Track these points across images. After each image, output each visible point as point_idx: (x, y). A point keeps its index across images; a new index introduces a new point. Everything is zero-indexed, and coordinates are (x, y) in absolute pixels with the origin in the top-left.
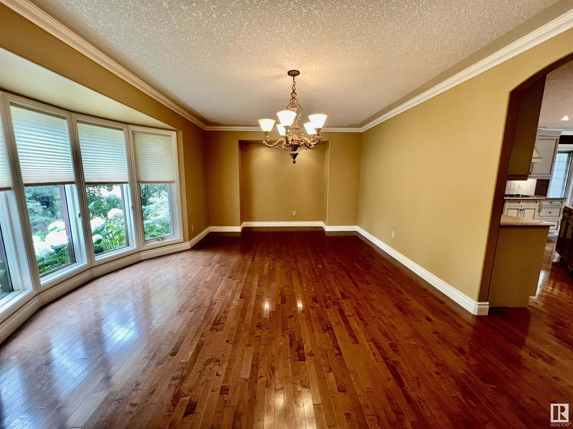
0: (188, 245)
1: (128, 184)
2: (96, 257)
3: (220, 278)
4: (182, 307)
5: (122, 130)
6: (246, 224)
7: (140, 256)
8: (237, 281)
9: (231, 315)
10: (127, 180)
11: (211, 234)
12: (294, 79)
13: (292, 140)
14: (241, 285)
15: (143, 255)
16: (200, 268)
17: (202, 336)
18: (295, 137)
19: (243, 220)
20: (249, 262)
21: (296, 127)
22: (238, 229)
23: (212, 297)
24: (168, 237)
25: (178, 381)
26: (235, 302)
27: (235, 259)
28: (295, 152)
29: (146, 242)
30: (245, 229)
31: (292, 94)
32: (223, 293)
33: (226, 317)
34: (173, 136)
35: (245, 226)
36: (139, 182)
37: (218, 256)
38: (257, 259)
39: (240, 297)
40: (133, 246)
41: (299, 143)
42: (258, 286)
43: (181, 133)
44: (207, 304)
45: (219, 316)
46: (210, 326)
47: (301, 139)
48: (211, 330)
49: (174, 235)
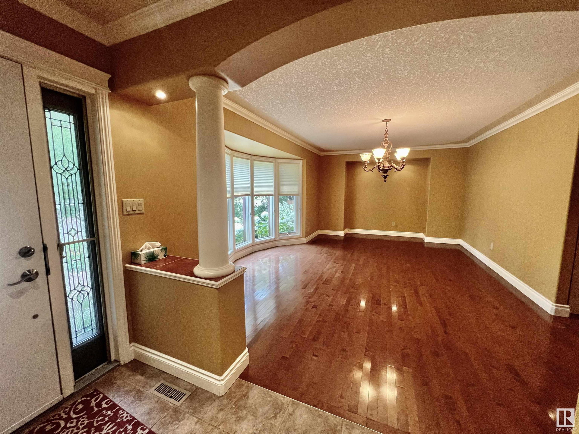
0: (305, 240)
1: (273, 196)
2: (255, 240)
3: (327, 262)
4: (305, 271)
5: (272, 162)
6: (348, 230)
7: (276, 244)
8: (340, 264)
9: (334, 279)
10: (273, 193)
11: (320, 235)
12: (387, 124)
13: (383, 166)
14: (341, 268)
15: (278, 243)
16: (314, 255)
17: (318, 285)
18: (386, 164)
19: (345, 227)
20: (349, 256)
21: (387, 157)
22: (341, 234)
23: (323, 270)
24: (292, 233)
25: (307, 298)
26: (338, 275)
27: (338, 253)
28: (385, 174)
29: (279, 235)
30: (346, 234)
31: (385, 135)
32: (329, 269)
33: (332, 280)
34: (300, 163)
35: (347, 232)
36: (279, 195)
37: (325, 250)
38: (355, 254)
39: (341, 273)
40: (273, 237)
41: (389, 168)
42: (354, 269)
43: (305, 161)
44: (320, 272)
45: (328, 279)
46: (322, 282)
47: (391, 165)
48: (323, 283)
49: (296, 232)
